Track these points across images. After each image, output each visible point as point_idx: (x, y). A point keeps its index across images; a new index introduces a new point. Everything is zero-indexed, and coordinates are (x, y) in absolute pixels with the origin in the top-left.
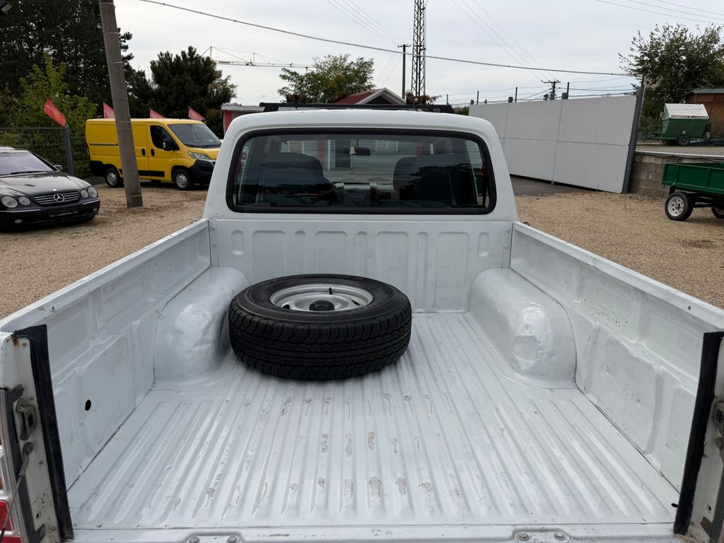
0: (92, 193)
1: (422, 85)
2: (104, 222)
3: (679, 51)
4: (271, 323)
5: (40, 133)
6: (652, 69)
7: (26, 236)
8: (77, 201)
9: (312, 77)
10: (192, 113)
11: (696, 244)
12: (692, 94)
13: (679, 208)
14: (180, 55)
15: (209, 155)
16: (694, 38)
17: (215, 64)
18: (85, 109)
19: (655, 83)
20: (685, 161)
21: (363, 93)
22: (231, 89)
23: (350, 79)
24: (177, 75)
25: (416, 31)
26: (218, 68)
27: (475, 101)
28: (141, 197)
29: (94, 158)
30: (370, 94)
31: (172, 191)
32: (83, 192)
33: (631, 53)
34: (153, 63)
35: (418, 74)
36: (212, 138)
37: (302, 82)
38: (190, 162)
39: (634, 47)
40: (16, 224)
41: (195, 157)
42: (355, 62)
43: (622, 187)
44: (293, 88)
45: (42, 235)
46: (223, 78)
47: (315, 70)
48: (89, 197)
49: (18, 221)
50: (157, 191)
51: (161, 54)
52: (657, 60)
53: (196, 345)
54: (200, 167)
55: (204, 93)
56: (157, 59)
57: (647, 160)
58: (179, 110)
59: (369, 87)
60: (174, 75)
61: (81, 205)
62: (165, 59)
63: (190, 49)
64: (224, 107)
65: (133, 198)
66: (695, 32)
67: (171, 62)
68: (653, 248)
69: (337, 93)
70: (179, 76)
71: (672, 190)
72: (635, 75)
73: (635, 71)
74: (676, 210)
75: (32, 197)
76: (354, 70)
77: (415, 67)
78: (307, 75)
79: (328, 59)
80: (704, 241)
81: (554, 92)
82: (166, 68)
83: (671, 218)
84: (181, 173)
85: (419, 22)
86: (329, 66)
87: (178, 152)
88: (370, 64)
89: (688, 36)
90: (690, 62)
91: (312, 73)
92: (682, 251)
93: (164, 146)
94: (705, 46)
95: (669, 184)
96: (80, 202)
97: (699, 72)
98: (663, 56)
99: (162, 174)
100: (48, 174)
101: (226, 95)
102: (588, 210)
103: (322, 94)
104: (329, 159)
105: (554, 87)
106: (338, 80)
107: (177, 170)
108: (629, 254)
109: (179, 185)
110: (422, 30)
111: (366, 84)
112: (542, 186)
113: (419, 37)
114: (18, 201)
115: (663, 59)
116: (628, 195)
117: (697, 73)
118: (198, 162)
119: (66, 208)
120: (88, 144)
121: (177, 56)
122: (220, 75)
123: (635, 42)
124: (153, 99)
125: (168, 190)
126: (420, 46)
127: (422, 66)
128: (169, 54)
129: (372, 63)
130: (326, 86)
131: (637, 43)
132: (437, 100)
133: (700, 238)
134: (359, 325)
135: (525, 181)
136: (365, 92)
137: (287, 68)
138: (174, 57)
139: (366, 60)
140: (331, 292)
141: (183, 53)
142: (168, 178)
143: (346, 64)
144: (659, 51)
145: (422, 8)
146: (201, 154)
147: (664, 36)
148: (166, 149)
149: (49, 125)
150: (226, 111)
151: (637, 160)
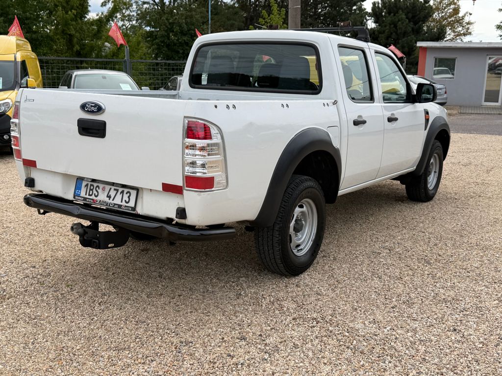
70: (395, 15)
150: (421, 47)
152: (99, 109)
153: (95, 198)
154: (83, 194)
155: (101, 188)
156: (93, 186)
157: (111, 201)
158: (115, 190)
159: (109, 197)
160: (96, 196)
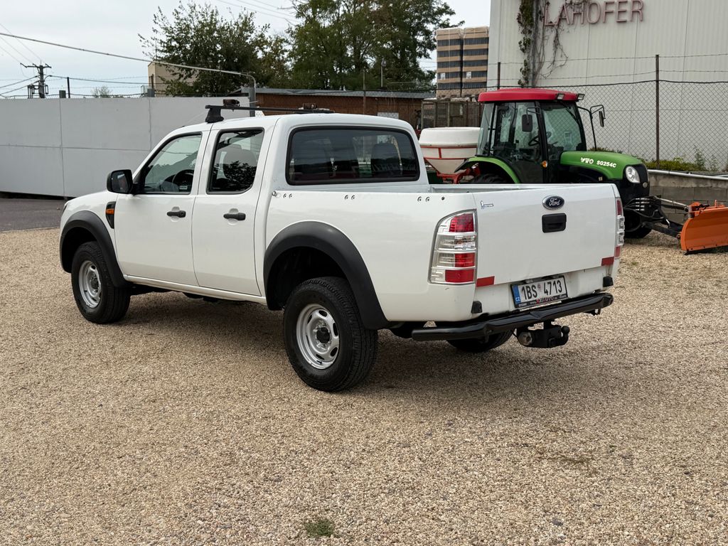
6: (185, 56)
16: (228, 23)
33: (154, 35)
39: (156, 27)
81: (42, 81)
89: (219, 21)
90: (227, 53)
94: (241, 35)
98: (195, 43)
105: (42, 74)
123: (157, 21)
131: (159, 23)
144: (189, 35)
147: (191, 16)
152: (560, 202)
153: (535, 299)
154: (523, 299)
155: (536, 286)
156: (529, 287)
157: (549, 296)
158: (549, 283)
159: (546, 292)
160: (535, 296)
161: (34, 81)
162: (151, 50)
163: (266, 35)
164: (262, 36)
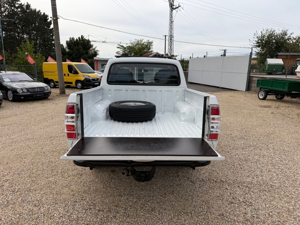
0: (48, 88)
1: (172, 51)
2: (52, 99)
3: (273, 39)
4: (120, 107)
5: (24, 67)
6: (262, 45)
7: (25, 103)
8: (43, 91)
9: (129, 48)
10: (82, 60)
11: (265, 107)
12: (278, 55)
13: (262, 95)
14: (78, 38)
15: (90, 76)
16: (278, 33)
17: (91, 42)
18: (41, 58)
19: (263, 50)
20: (267, 79)
21: (149, 54)
22: (97, 52)
23: (144, 49)
24: (77, 46)
25: (170, 30)
26: (92, 43)
27: (192, 57)
28: (65, 91)
29: (45, 77)
30: (151, 54)
31: (75, 89)
32: (45, 88)
33: (254, 39)
34: (67, 41)
35: (171, 47)
36: (91, 70)
37: (125, 49)
38: (82, 79)
39: (255, 37)
40: (22, 99)
41: (84, 77)
42: (146, 42)
43: (245, 89)
44: (122, 52)
45: (31, 103)
46: (94, 47)
47: (130, 45)
48: (48, 90)
49: (22, 98)
50: (70, 90)
51: (71, 38)
52: (264, 42)
53: (102, 113)
54: (86, 80)
55: (87, 53)
56: (69, 40)
57: (254, 79)
58: (77, 59)
59: (151, 51)
60: (75, 46)
61: (45, 93)
62: (72, 40)
63: (82, 36)
64: (95, 58)
65: (62, 91)
66: (278, 31)
67: (74, 41)
68: (250, 108)
69: (139, 54)
70: (78, 46)
71: (260, 89)
72: (255, 47)
73: (255, 46)
74: (262, 96)
75: (28, 89)
76: (145, 45)
77: (169, 44)
78: (127, 47)
79: (135, 41)
80: (268, 106)
82: (72, 43)
83: (260, 99)
84: (79, 83)
85: (171, 27)
86: (136, 43)
87: (78, 75)
88: (152, 43)
89: (275, 33)
90: (277, 43)
91: (129, 46)
92: (259, 108)
93: (73, 73)
94: (282, 37)
95: (259, 87)
96: (44, 91)
97: (280, 47)
98: (266, 40)
99: (72, 83)
100: (32, 81)
101: (95, 54)
102: (231, 96)
103: (133, 54)
104: (136, 72)
105: (225, 52)
106: (139, 49)
107: (77, 81)
108: (240, 109)
109: (78, 87)
110: (172, 30)
111: (150, 50)
112: (216, 89)
113: (171, 32)
114: (22, 90)
115: (266, 42)
116: (248, 92)
117: (279, 47)
118: (86, 79)
119: (40, 93)
120: (43, 72)
121: (77, 39)
122: (93, 46)
123: (255, 35)
124: (67, 55)
125: (74, 89)
126: (172, 36)
127: (172, 44)
128: (73, 38)
129: (152, 42)
130: (135, 51)
132: (177, 56)
133: (268, 105)
134: (142, 108)
135: (210, 87)
136: (150, 53)
137: (120, 44)
138: (75, 39)
139: (150, 41)
140: (135, 104)
141: (79, 38)
142: (74, 84)
143: (142, 43)
144: (264, 38)
145: (172, 21)
146: (87, 76)
147: (266, 33)
148: (73, 74)
149: (28, 64)
150: (96, 60)
151: (251, 79)
161: (222, 54)
162: (252, 44)
163: (292, 36)
164: (290, 36)
